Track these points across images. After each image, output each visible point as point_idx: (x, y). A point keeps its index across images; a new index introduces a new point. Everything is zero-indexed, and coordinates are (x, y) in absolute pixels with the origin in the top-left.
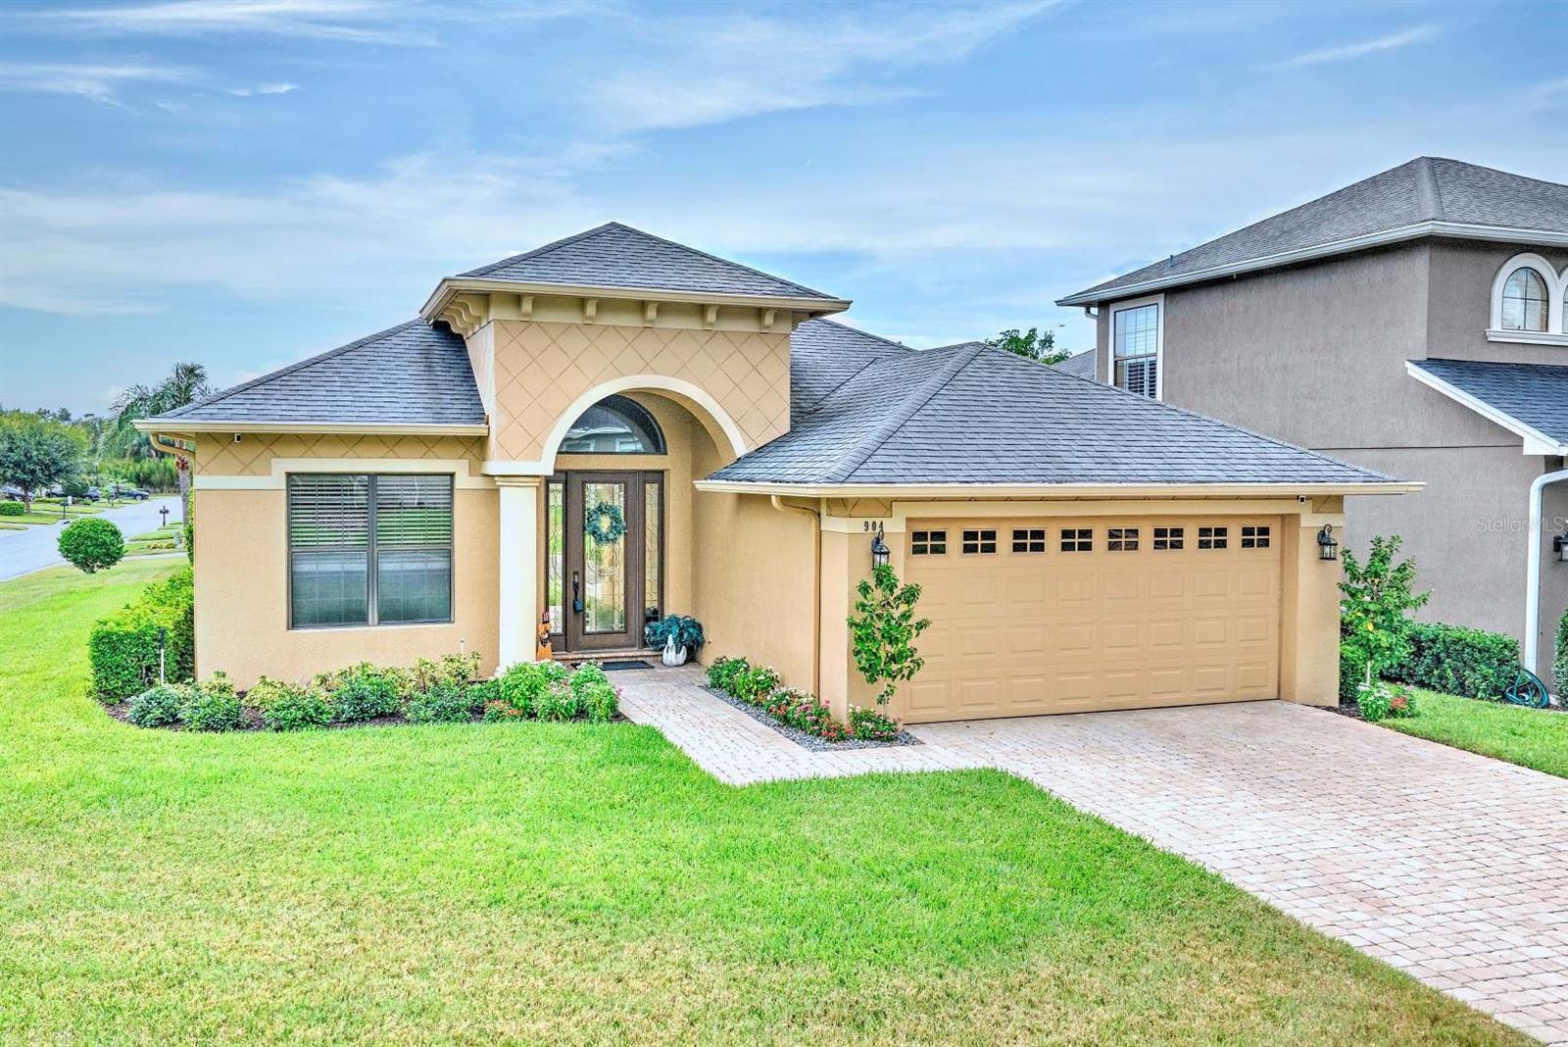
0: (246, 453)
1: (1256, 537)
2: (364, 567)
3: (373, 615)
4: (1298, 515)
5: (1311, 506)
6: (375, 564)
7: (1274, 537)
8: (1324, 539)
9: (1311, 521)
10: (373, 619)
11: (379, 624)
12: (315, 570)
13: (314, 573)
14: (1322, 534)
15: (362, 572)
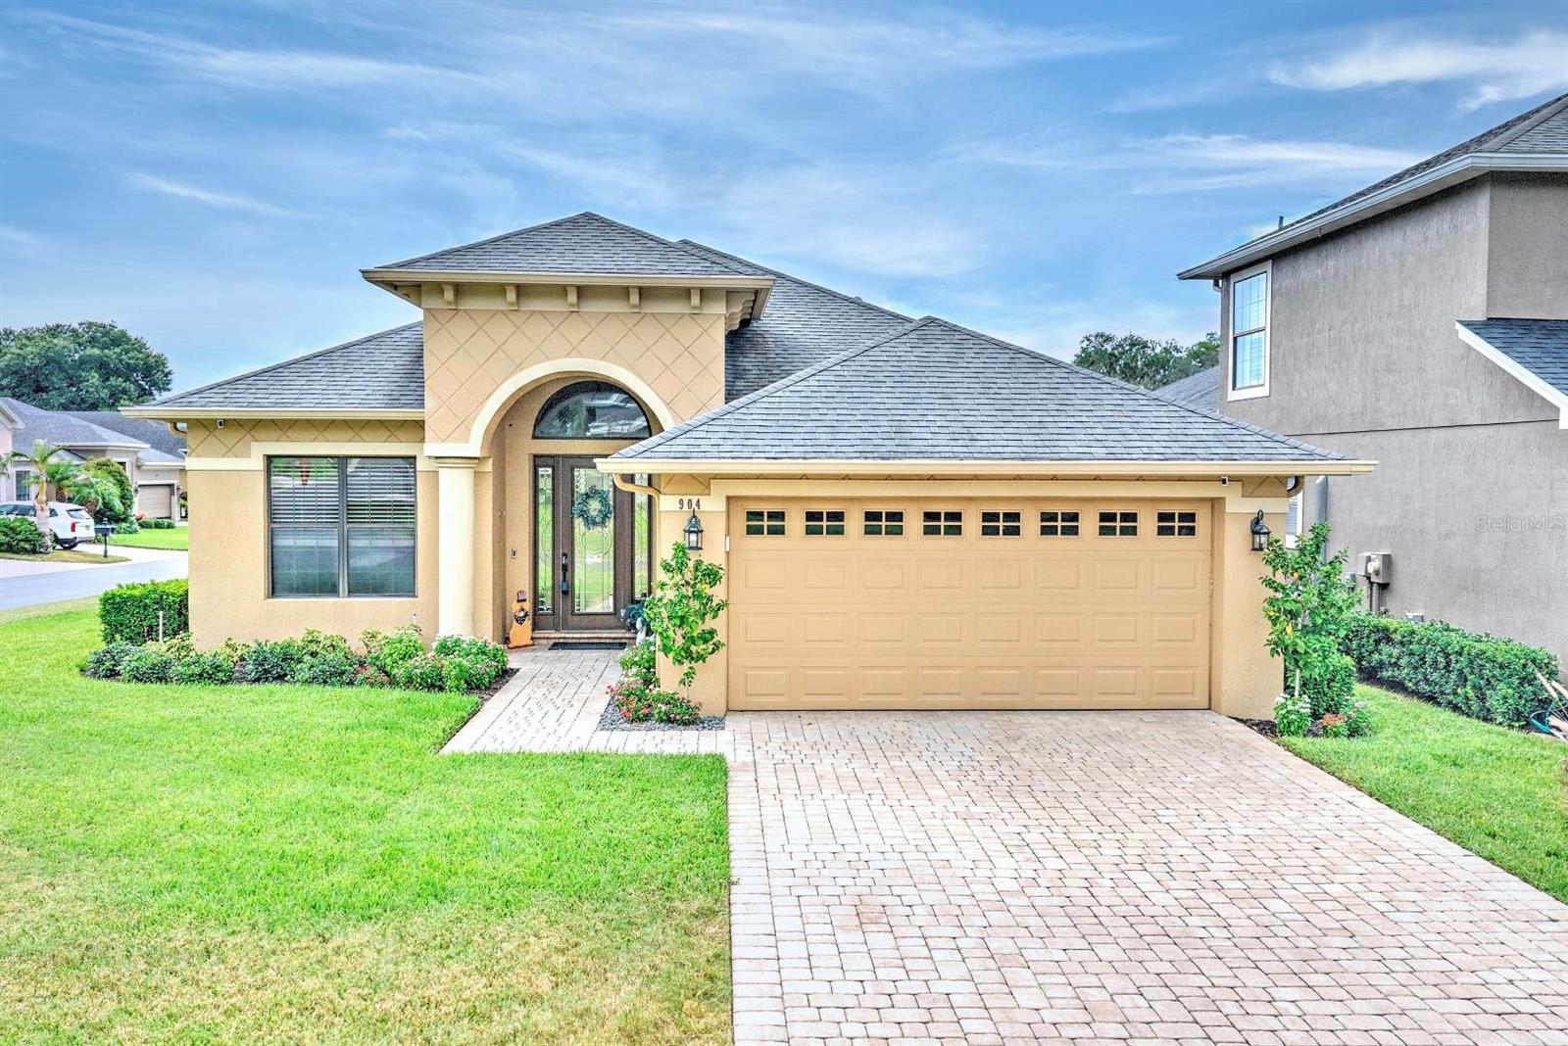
0: (231, 437)
1: (1176, 523)
2: (335, 543)
3: (343, 587)
4: (1223, 498)
5: (1240, 488)
6: (346, 540)
7: (1202, 524)
8: (1257, 526)
9: (1240, 507)
10: (344, 591)
11: (349, 596)
12: (292, 544)
13: (291, 547)
14: (1257, 521)
15: (333, 547)
